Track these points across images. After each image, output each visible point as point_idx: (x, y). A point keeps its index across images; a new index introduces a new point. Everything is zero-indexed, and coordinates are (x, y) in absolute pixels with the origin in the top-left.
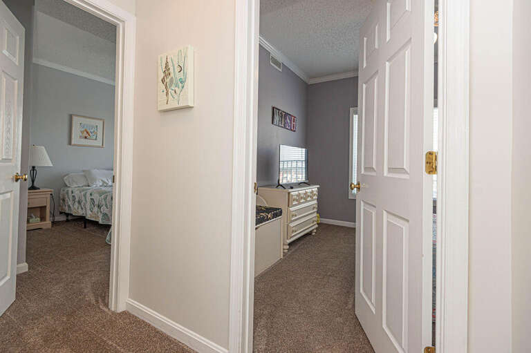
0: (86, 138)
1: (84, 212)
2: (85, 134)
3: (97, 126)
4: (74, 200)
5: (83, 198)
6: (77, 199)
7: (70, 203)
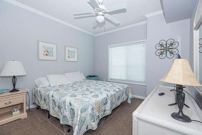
0: (47, 55)
1: (48, 107)
2: (46, 53)
3: (53, 48)
4: (41, 98)
5: (47, 98)
6: (43, 98)
7: (39, 99)
